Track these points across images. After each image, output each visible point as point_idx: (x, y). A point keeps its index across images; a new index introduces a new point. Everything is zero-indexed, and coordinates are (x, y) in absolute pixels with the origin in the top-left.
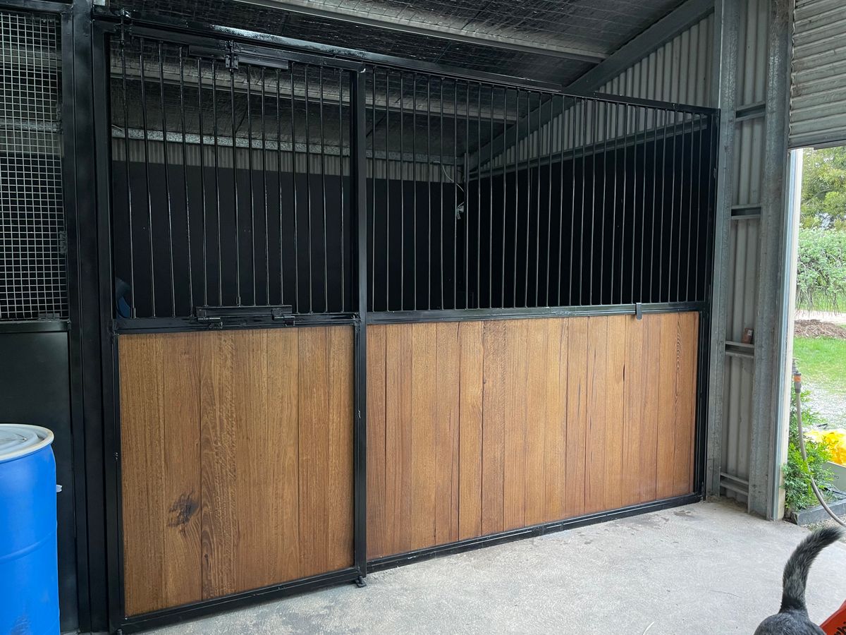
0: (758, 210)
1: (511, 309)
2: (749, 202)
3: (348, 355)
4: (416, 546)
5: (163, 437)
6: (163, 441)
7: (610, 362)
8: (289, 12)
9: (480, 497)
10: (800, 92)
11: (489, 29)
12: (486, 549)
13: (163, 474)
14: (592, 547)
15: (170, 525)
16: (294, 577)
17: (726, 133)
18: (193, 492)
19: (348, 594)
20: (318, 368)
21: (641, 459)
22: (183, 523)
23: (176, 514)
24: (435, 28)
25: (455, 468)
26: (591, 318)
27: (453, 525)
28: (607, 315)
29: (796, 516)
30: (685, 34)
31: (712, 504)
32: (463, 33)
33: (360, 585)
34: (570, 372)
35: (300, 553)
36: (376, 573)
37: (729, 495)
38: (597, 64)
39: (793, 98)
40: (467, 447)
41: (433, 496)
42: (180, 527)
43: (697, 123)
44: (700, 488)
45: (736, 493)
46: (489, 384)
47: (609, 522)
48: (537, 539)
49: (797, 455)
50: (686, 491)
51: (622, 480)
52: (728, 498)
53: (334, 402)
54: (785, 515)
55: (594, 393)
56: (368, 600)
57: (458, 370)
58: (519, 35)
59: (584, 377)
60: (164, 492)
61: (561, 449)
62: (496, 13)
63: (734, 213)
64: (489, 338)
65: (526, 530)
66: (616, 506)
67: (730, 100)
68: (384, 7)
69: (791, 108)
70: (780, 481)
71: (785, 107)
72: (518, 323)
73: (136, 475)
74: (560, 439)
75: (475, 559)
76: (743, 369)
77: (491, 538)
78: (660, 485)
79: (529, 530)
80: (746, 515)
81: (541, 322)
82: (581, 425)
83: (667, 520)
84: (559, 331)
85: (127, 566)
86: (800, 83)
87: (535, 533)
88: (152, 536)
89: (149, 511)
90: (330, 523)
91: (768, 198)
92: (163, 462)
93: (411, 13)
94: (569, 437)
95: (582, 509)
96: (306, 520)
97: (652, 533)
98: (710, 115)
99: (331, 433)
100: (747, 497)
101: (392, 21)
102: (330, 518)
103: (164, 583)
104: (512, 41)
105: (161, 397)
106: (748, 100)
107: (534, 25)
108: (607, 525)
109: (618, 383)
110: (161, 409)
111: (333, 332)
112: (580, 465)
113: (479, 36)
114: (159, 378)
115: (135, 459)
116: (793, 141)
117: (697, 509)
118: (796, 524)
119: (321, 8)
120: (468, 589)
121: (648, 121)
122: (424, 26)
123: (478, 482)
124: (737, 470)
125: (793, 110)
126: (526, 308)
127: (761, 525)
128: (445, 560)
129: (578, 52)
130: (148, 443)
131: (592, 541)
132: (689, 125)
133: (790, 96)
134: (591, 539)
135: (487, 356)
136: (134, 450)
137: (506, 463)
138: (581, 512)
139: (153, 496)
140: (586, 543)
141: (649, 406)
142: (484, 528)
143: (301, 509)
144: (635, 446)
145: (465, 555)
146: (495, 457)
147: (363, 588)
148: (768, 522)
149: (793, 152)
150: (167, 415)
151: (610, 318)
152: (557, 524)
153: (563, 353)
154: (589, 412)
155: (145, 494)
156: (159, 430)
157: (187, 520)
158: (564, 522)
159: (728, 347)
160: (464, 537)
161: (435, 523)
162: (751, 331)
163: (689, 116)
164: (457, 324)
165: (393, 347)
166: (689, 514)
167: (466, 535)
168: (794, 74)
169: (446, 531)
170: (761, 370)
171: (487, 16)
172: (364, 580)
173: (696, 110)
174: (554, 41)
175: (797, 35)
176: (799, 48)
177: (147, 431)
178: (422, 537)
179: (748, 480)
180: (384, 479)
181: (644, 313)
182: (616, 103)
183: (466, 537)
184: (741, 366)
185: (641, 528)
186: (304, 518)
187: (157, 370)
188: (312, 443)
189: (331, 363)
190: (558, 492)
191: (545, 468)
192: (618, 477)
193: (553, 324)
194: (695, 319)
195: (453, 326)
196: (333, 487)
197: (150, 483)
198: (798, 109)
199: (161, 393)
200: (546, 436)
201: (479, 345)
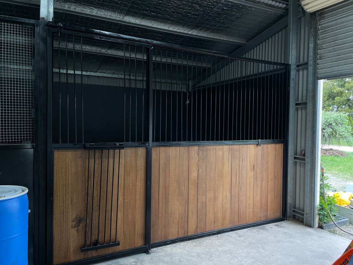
0: (305, 104)
1: (209, 141)
2: (302, 100)
3: (144, 159)
4: (171, 238)
5: (70, 191)
6: (70, 193)
7: (248, 163)
8: (121, 24)
9: (196, 218)
10: (321, 58)
11: (200, 31)
12: (199, 239)
13: (70, 206)
14: (242, 238)
15: (72, 228)
16: (122, 250)
17: (293, 73)
18: (82, 214)
19: (143, 257)
20: (133, 164)
21: (261, 203)
22: (78, 227)
23: (74, 223)
24: (179, 31)
25: (187, 206)
26: (241, 146)
27: (186, 229)
28: (247, 144)
29: (323, 226)
30: (277, 35)
31: (289, 221)
32: (190, 33)
33: (148, 253)
34: (232, 167)
35: (124, 240)
36: (154, 249)
37: (297, 218)
38: (242, 46)
39: (319, 60)
40: (191, 197)
41: (177, 218)
42: (76, 228)
43: (282, 69)
44: (285, 215)
45: (299, 217)
46: (200, 171)
47: (248, 228)
48: (219, 235)
49: (323, 201)
50: (279, 216)
51: (253, 211)
52: (296, 219)
53: (139, 178)
54: (319, 226)
55: (242, 176)
56: (151, 259)
57: (188, 165)
58: (212, 34)
59: (238, 169)
60: (70, 214)
61: (229, 198)
62: (203, 26)
63: (297, 104)
64: (200, 153)
65: (215, 232)
66: (251, 222)
67: (294, 61)
68: (159, 22)
69: (318, 64)
70: (317, 212)
71: (315, 64)
72: (212, 147)
73: (59, 207)
74: (228, 194)
75: (194, 243)
76: (301, 167)
77: (201, 234)
78: (269, 214)
79: (216, 231)
80: (303, 226)
81: (221, 147)
82: (237, 189)
83: (272, 228)
84: (228, 150)
85: (54, 244)
86: (321, 54)
87: (219, 233)
88: (65, 232)
89: (64, 221)
90: (136, 227)
91: (310, 99)
92: (70, 202)
93: (169, 25)
94: (232, 194)
95: (238, 223)
96: (126, 226)
97: (266, 233)
98: (287, 66)
99: (137, 191)
100: (303, 219)
101: (162, 28)
102: (136, 225)
103: (69, 251)
104: (209, 36)
105: (70, 175)
106: (301, 61)
107: (217, 30)
108: (247, 230)
109: (252, 172)
110: (70, 180)
111: (139, 150)
112: (237, 205)
113: (196, 34)
114: (69, 168)
116: (319, 77)
117: (284, 224)
118: (323, 229)
119: (134, 23)
120: (192, 255)
121: (262, 68)
122: (175, 30)
123: (195, 211)
124: (299, 208)
125: (319, 65)
126: (215, 141)
127: (309, 230)
128: (182, 243)
129: (235, 41)
130: (64, 194)
131: (241, 236)
132: (278, 70)
133: (318, 59)
134: (241, 235)
135: (200, 160)
136: (59, 197)
137: (207, 203)
138: (237, 224)
139: (65, 216)
140: (239, 237)
141: (264, 181)
142: (198, 230)
143: (125, 221)
144: (258, 198)
145: (190, 241)
146: (202, 201)
147: (149, 255)
148: (312, 229)
149: (319, 81)
150: (72, 183)
151: (248, 146)
152: (227, 229)
153: (229, 159)
154: (240, 183)
155: (62, 214)
156: (69, 189)
157: (79, 225)
158: (231, 228)
159: (295, 158)
160: (190, 234)
161: (178, 228)
162: (304, 152)
163: (279, 66)
164: (188, 147)
165: (162, 156)
166: (281, 225)
167: (191, 233)
168: (319, 51)
169: (183, 232)
170: (308, 167)
171: (199, 27)
172: (150, 251)
173: (281, 64)
174: (225, 37)
175: (320, 36)
176: (321, 41)
177: (64, 189)
178: (173, 234)
179: (304, 211)
180: (158, 210)
181: (262, 144)
182: (250, 61)
183: (191, 234)
184: (300, 165)
185: (261, 231)
186: (126, 225)
187: (69, 164)
188: (129, 195)
189: (138, 162)
190: (228, 216)
191: (223, 206)
192: (252, 210)
193: (226, 148)
194: (282, 146)
195: (186, 148)
196: (138, 213)
197: (65, 210)
198: (321, 64)
199: (70, 174)
200: (223, 193)
201: (196, 156)
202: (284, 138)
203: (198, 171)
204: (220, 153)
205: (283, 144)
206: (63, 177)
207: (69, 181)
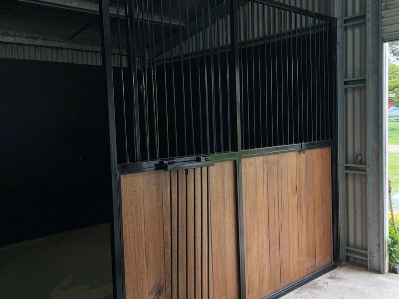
0: (364, 81)
7: (290, 183)
21: (308, 245)
26: (279, 155)
28: (287, 152)
31: (344, 268)
37: (351, 260)
39: (384, 11)
43: (325, 26)
44: (337, 258)
45: (355, 258)
50: (330, 262)
51: (299, 262)
52: (351, 262)
59: (277, 195)
61: (266, 246)
63: (346, 83)
66: (297, 278)
69: (383, 17)
78: (318, 260)
82: (277, 228)
83: (327, 283)
86: (388, 1)
91: (369, 73)
94: (271, 238)
95: (280, 285)
97: (324, 293)
106: (350, 13)
108: (295, 294)
109: (294, 197)
112: (277, 255)
116: (385, 38)
117: (340, 273)
118: (397, 274)
124: (355, 244)
125: (384, 18)
133: (382, 10)
141: (310, 210)
144: (304, 238)
148: (382, 275)
149: (384, 44)
151: (288, 154)
159: (346, 168)
162: (360, 157)
166: (337, 277)
170: (371, 179)
173: (325, 17)
179: (367, 250)
181: (306, 149)
184: (354, 179)
185: (315, 291)
190: (266, 276)
191: (259, 261)
192: (297, 259)
193: (259, 160)
194: (329, 151)
198: (387, 17)
200: (258, 238)
202: (332, 138)
204: (252, 170)
205: (330, 148)
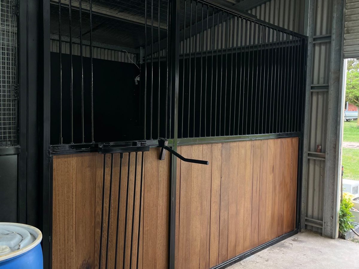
3: (167, 164)
5: (74, 223)
6: (74, 226)
7: (268, 164)
10: (349, 31)
13: (74, 248)
18: (90, 257)
20: (154, 173)
25: (209, 227)
26: (262, 141)
29: (345, 235)
34: (254, 170)
39: (346, 34)
40: (214, 214)
41: (199, 246)
44: (299, 226)
46: (223, 178)
47: (268, 248)
48: (241, 262)
53: (161, 193)
54: (339, 236)
57: (211, 171)
59: (259, 173)
60: (74, 260)
61: (250, 212)
63: (312, 88)
64: (224, 152)
65: (237, 258)
66: (270, 239)
69: (344, 39)
70: (338, 218)
72: (235, 144)
73: (58, 250)
74: (249, 206)
77: (223, 265)
80: (322, 237)
82: (258, 198)
83: (292, 244)
84: (250, 148)
86: (349, 27)
87: (241, 259)
90: (157, 267)
92: (74, 240)
95: (257, 243)
99: (159, 212)
105: (74, 196)
109: (271, 175)
112: (257, 219)
114: (74, 184)
115: (58, 239)
116: (346, 55)
118: (345, 239)
130: (66, 227)
134: (267, 258)
135: (223, 162)
136: (58, 234)
137: (229, 221)
138: (257, 245)
139: (68, 264)
140: (266, 261)
142: (220, 259)
143: (144, 260)
144: (276, 207)
146: (225, 219)
149: (344, 60)
150: (77, 208)
151: (269, 140)
152: (248, 253)
153: (251, 160)
154: (260, 191)
155: (63, 262)
156: (73, 219)
159: (309, 154)
161: (199, 260)
164: (211, 145)
166: (299, 240)
168: (346, 23)
169: (204, 264)
175: (349, 4)
176: (349, 10)
177: (66, 220)
180: (178, 238)
184: (315, 164)
185: (284, 250)
187: (72, 178)
188: (150, 219)
190: (248, 235)
191: (244, 223)
193: (249, 144)
194: (297, 141)
195: (209, 146)
196: (159, 245)
197: (66, 256)
199: (74, 194)
200: (244, 205)
201: (220, 157)
203: (221, 178)
204: (243, 151)
205: (298, 138)
206: (64, 200)
207: (73, 206)
